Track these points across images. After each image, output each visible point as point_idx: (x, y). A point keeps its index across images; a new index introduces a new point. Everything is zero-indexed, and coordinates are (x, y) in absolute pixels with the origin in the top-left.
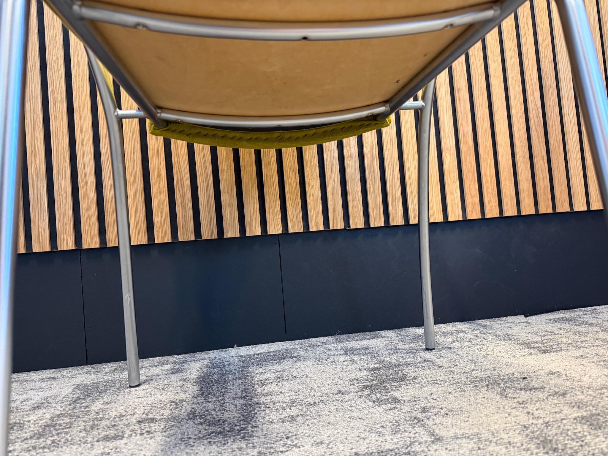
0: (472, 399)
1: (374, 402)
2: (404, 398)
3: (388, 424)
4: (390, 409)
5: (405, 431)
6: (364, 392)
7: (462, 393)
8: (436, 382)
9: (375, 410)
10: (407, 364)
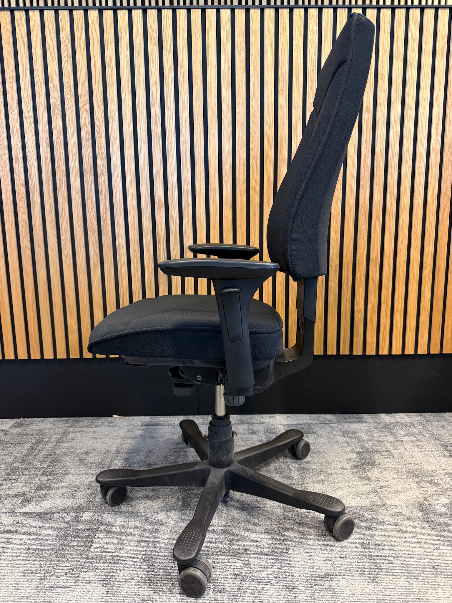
0: (404, 484)
1: (359, 478)
2: (373, 478)
3: (364, 492)
4: (366, 484)
5: (371, 498)
6: (354, 470)
7: (400, 479)
8: (389, 469)
9: (359, 483)
10: (377, 452)
